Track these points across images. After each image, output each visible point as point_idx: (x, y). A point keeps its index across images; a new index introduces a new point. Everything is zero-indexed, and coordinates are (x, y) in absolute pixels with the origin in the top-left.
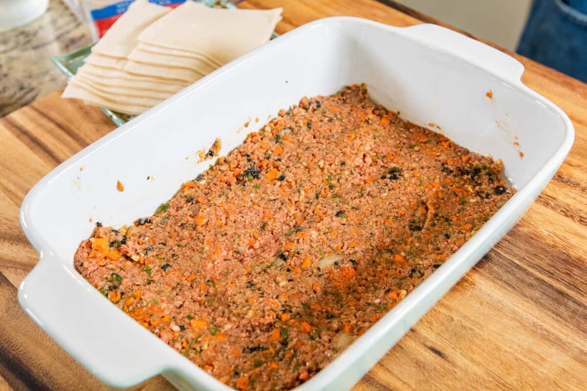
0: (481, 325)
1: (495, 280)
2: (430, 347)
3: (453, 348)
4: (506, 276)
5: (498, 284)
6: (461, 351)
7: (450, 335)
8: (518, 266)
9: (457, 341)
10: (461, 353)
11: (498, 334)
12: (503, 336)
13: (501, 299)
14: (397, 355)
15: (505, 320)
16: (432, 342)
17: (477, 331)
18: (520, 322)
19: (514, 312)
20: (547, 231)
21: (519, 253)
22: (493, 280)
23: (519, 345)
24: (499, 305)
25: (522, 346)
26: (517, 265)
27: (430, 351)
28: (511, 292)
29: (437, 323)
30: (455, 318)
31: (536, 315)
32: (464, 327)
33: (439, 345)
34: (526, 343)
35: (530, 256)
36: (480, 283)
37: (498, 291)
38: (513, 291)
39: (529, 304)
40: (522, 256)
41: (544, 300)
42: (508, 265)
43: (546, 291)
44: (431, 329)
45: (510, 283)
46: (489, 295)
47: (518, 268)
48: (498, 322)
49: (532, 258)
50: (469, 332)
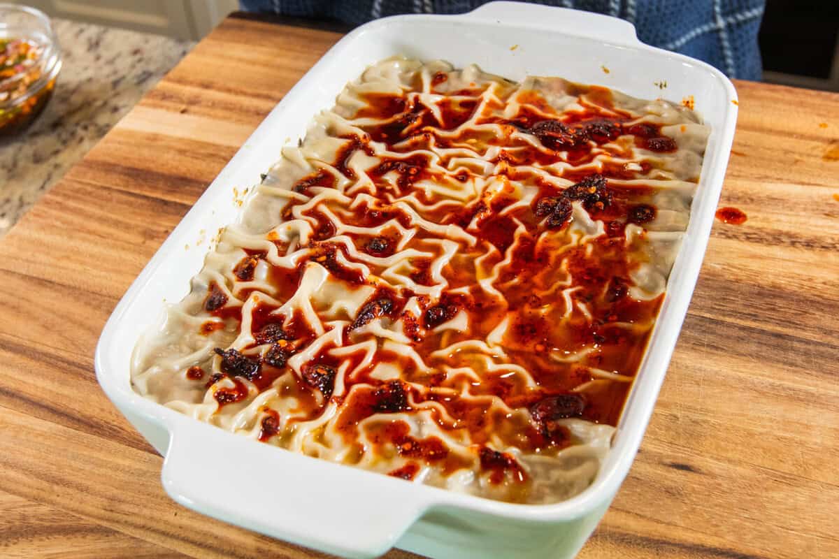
0: (713, 412)
1: (697, 348)
2: (669, 463)
3: (698, 454)
4: (707, 338)
5: (702, 351)
6: (711, 455)
7: (685, 439)
8: (712, 321)
9: (698, 443)
10: (712, 457)
11: (739, 415)
12: (747, 415)
13: (716, 369)
14: (638, 490)
15: (737, 395)
16: (668, 457)
17: (713, 421)
18: (756, 391)
19: (740, 380)
20: (719, 264)
21: (703, 303)
22: (693, 348)
23: (771, 420)
24: (720, 377)
25: (775, 420)
26: (710, 318)
27: (675, 470)
28: (724, 356)
29: (661, 429)
30: (679, 415)
31: (767, 373)
32: (695, 422)
33: (681, 457)
34: (778, 414)
35: (718, 303)
36: (681, 358)
37: (708, 361)
38: (725, 354)
39: (753, 364)
40: (710, 306)
41: (765, 351)
42: (700, 323)
43: (762, 340)
44: (658, 440)
45: (715, 345)
46: (700, 370)
47: (713, 322)
48: (731, 399)
49: (721, 304)
50: (705, 425)
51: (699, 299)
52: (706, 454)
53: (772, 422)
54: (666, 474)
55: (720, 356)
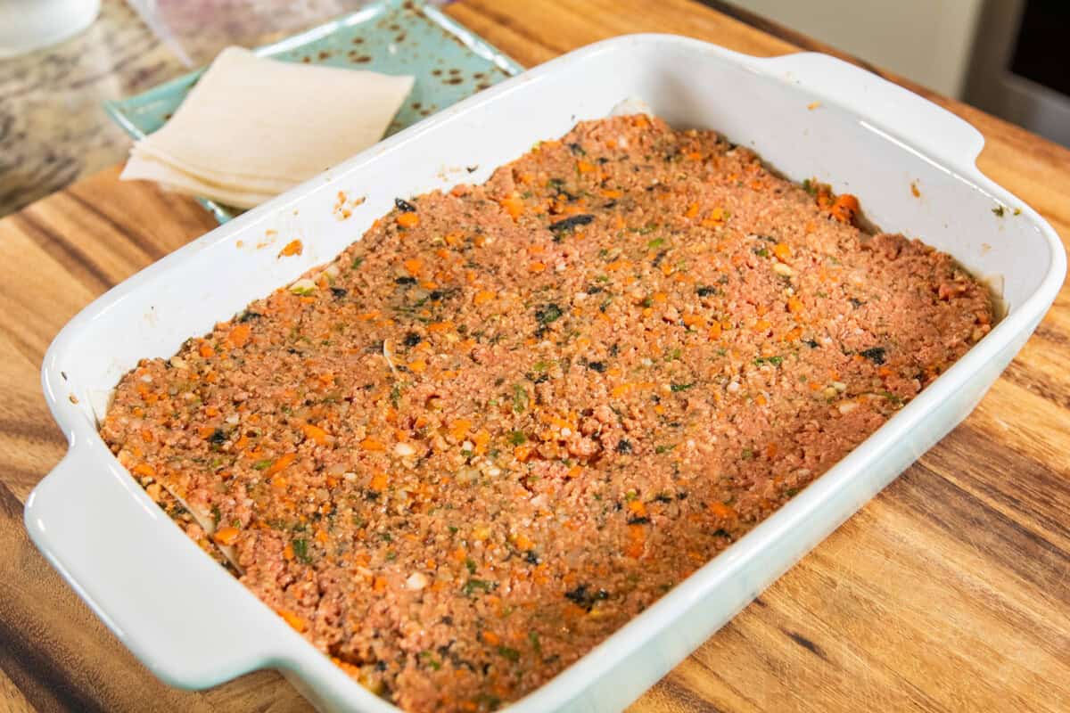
0: (886, 594)
1: (913, 513)
2: (792, 633)
3: (835, 636)
4: (932, 505)
5: (917, 518)
6: (850, 642)
7: (830, 613)
8: (954, 488)
9: (842, 622)
10: (849, 646)
11: (917, 611)
12: (927, 614)
13: (924, 546)
14: (734, 647)
15: (931, 586)
16: (795, 624)
17: (878, 604)
18: (959, 590)
19: (946, 571)
20: (1008, 423)
21: (956, 463)
22: (907, 512)
23: (955, 632)
24: (920, 557)
25: (961, 634)
26: (953, 484)
27: (794, 642)
28: (943, 535)
29: (805, 589)
30: (839, 582)
31: (986, 576)
32: (856, 599)
33: (810, 630)
34: (969, 628)
35: (976, 469)
37: (917, 533)
38: (946, 533)
39: (973, 557)
40: (962, 469)
41: (1002, 549)
42: (936, 485)
43: (1006, 533)
44: (795, 601)
45: (940, 517)
46: (901, 540)
47: (954, 490)
48: (917, 589)
49: (981, 472)
50: (865, 607)
51: (953, 456)
52: (845, 640)
54: (780, 642)
55: (937, 532)
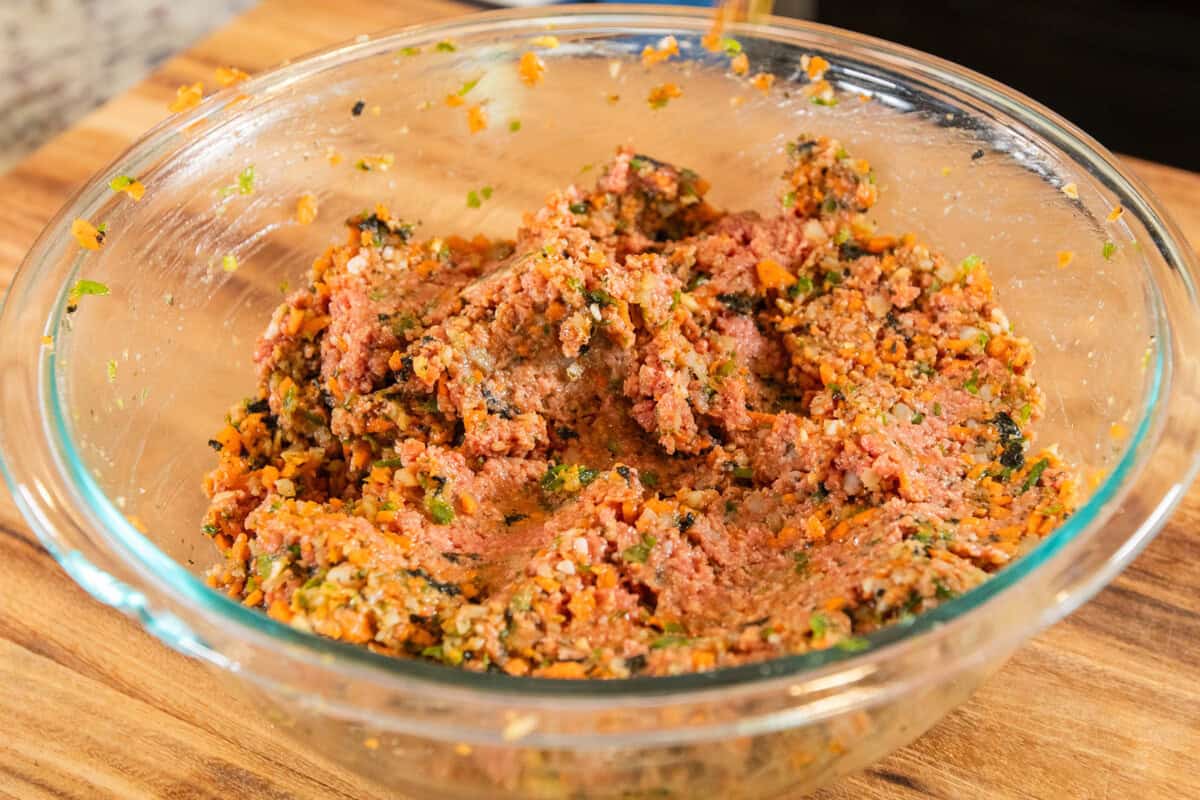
52: (943, 764)
53: (1071, 728)
54: (869, 787)
